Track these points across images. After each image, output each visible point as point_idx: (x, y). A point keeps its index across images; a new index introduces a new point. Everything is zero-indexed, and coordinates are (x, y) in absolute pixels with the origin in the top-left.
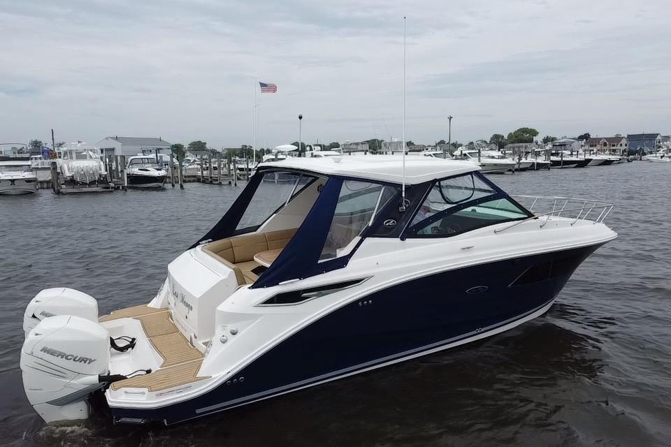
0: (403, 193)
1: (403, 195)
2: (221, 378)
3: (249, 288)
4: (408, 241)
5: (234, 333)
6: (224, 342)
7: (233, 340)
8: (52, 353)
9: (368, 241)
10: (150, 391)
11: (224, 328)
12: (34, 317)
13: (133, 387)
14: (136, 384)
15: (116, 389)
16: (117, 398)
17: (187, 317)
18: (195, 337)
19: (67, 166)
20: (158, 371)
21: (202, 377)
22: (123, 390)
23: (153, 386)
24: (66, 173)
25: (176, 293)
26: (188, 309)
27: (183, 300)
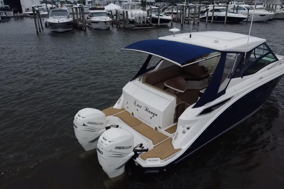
0: (245, 56)
1: (245, 58)
2: (185, 149)
3: (192, 108)
4: (244, 77)
5: (188, 129)
6: (184, 133)
7: (188, 132)
8: (119, 148)
9: (233, 80)
10: (161, 159)
11: (183, 127)
12: (84, 125)
13: (152, 157)
14: (152, 156)
15: (145, 160)
16: (146, 163)
17: (151, 118)
18: (160, 128)
19: (129, 13)
20: (154, 147)
21: (178, 149)
22: (148, 159)
23: (161, 157)
24: (130, 17)
25: (138, 105)
26: (153, 115)
27: (147, 110)
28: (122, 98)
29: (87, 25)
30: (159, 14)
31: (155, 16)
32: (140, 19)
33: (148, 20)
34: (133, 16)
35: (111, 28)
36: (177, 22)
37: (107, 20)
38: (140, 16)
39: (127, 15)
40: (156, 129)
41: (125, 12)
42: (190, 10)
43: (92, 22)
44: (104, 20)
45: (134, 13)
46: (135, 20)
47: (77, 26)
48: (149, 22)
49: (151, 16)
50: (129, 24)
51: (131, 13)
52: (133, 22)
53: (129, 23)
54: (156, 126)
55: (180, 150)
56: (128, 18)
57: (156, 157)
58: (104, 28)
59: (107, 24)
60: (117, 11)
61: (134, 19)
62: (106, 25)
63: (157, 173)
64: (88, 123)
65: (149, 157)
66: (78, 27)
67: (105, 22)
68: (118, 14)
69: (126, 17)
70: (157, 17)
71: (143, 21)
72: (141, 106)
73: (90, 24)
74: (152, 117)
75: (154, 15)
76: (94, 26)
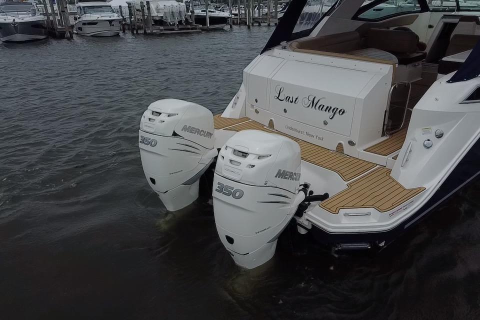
5: (440, 136)
7: (438, 144)
8: (285, 175)
10: (380, 211)
11: (426, 130)
12: (175, 134)
13: (353, 207)
14: (351, 204)
15: (336, 212)
16: (340, 223)
17: (325, 123)
18: (351, 143)
19: (152, 6)
20: (350, 185)
21: (415, 189)
22: (342, 211)
23: (377, 205)
24: (154, 13)
25: (288, 98)
26: (331, 114)
27: (313, 104)
28: (242, 92)
29: (76, 32)
30: (207, 9)
31: (201, 12)
32: (173, 17)
33: (189, 18)
34: (161, 11)
35: (121, 34)
36: (240, 24)
37: (112, 18)
38: (174, 11)
39: (149, 9)
40: (340, 147)
41: (145, 4)
42: (261, 10)
43: (84, 24)
44: (108, 18)
45: (162, 6)
46: (164, 18)
47: (55, 33)
48: (191, 22)
49: (193, 12)
50: (153, 25)
51: (155, 7)
52: (160, 22)
53: (153, 23)
54: (341, 142)
55: (420, 190)
56: (152, 15)
57: (363, 206)
58: (109, 34)
59: (113, 25)
60: (129, 4)
61: (162, 15)
62: (112, 28)
63: (367, 249)
64: (185, 129)
65: (343, 207)
66: (57, 33)
67: (110, 21)
68: (132, 9)
69: (147, 14)
70: (204, 14)
71: (180, 19)
72: (297, 99)
73: (80, 29)
74: (328, 120)
75: (198, 12)
76: (89, 30)
